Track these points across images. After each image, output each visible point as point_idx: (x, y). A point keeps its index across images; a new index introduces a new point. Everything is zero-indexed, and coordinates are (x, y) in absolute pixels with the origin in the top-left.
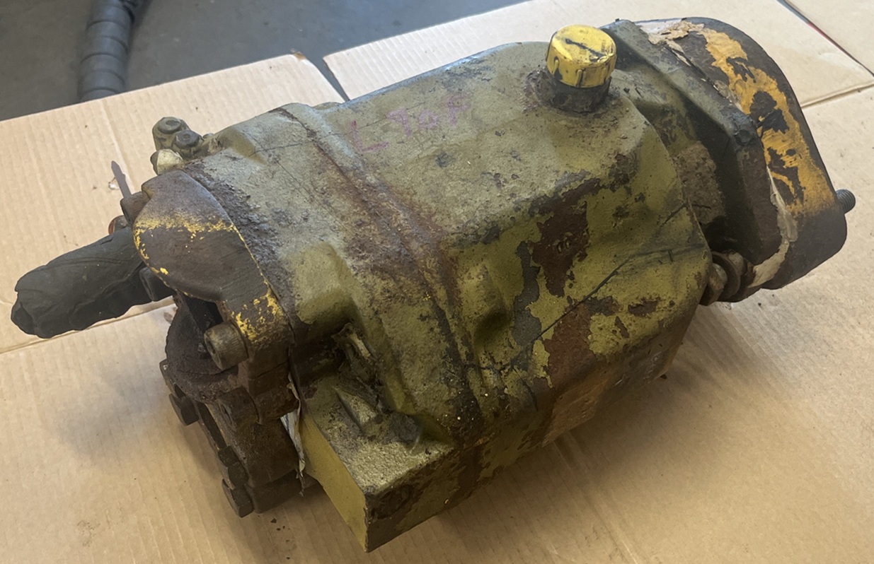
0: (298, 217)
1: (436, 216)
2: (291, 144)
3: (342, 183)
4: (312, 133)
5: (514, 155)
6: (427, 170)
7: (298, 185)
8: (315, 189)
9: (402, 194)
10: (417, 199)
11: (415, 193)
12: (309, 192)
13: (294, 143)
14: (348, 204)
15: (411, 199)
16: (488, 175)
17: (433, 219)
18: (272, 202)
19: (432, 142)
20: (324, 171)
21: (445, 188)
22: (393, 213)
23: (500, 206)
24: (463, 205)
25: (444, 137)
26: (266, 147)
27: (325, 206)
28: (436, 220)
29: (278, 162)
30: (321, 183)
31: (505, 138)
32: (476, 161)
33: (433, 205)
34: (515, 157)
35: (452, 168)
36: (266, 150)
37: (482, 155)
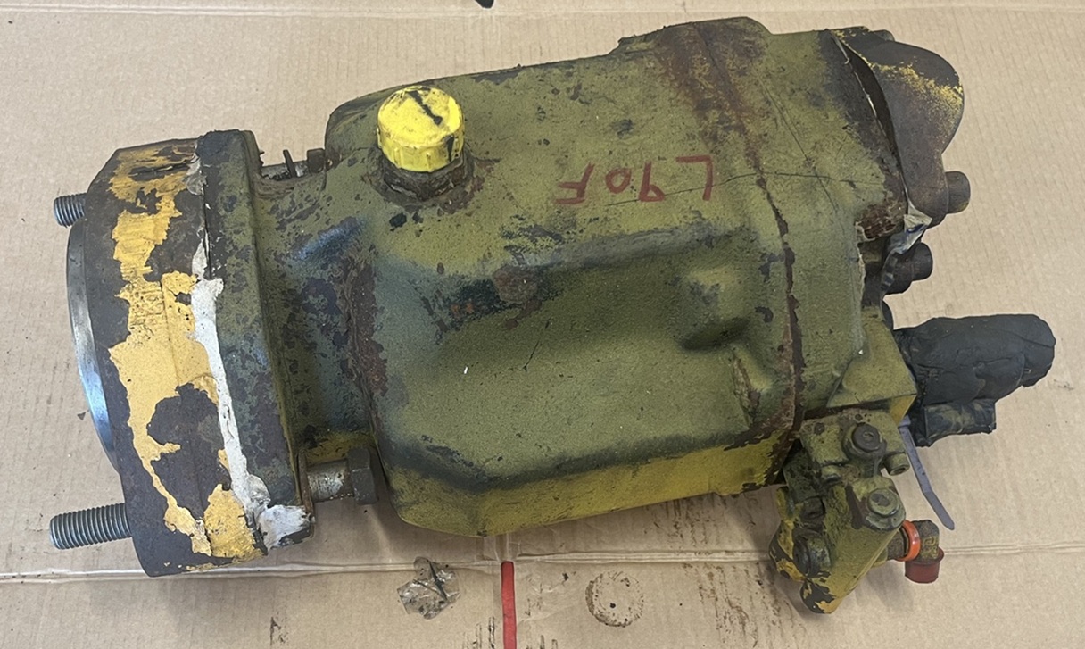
0: (799, 95)
1: (660, 73)
2: (788, 177)
3: (746, 117)
4: (761, 183)
5: (543, 115)
6: (648, 120)
7: (793, 128)
8: (775, 119)
9: (685, 102)
10: (672, 94)
11: (671, 99)
12: (783, 118)
13: (784, 176)
14: (747, 96)
15: (678, 94)
16: (584, 100)
17: (663, 71)
18: (823, 117)
19: (627, 150)
20: (760, 136)
21: (637, 97)
22: (705, 77)
23: (588, 68)
24: (626, 77)
25: (611, 153)
26: (816, 180)
27: (770, 99)
28: (660, 70)
29: (807, 159)
30: (767, 123)
31: (540, 136)
32: (589, 118)
33: (657, 84)
34: (543, 112)
35: (620, 116)
36: (816, 176)
37: (579, 122)
